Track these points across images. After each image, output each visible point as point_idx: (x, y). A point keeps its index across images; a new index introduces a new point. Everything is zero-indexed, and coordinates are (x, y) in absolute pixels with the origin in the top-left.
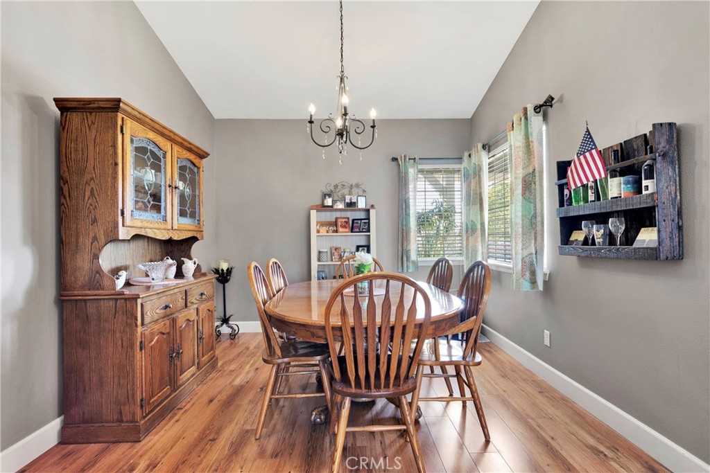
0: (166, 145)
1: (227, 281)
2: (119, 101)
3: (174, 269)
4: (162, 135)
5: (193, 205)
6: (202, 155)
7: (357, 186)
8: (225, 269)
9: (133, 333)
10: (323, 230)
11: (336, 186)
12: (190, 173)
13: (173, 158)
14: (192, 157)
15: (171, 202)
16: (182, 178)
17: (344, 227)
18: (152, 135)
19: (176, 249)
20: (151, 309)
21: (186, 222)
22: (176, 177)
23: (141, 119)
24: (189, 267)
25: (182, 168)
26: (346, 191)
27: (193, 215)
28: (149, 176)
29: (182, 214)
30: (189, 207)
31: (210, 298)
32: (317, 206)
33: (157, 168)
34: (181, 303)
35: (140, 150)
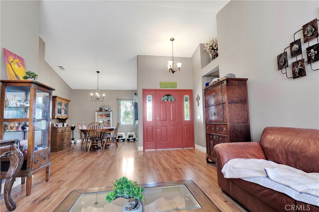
0: (63, 101)
1: (74, 129)
2: (56, 96)
3: (62, 125)
4: (62, 99)
5: (67, 112)
6: (69, 101)
7: (108, 106)
8: (73, 126)
9: (57, 134)
10: (99, 117)
11: (103, 106)
12: (67, 106)
13: (64, 103)
14: (67, 102)
15: (63, 111)
16: (65, 106)
17: (105, 116)
18: (60, 100)
19: (63, 121)
20: (60, 130)
21: (66, 115)
22: (64, 106)
23: (59, 98)
24: (65, 125)
25: (65, 105)
26: (106, 107)
27: (67, 114)
28: (60, 107)
29: (65, 114)
30: (66, 112)
31: (70, 131)
32: (98, 111)
33: (61, 105)
34: (64, 131)
35: (59, 103)
